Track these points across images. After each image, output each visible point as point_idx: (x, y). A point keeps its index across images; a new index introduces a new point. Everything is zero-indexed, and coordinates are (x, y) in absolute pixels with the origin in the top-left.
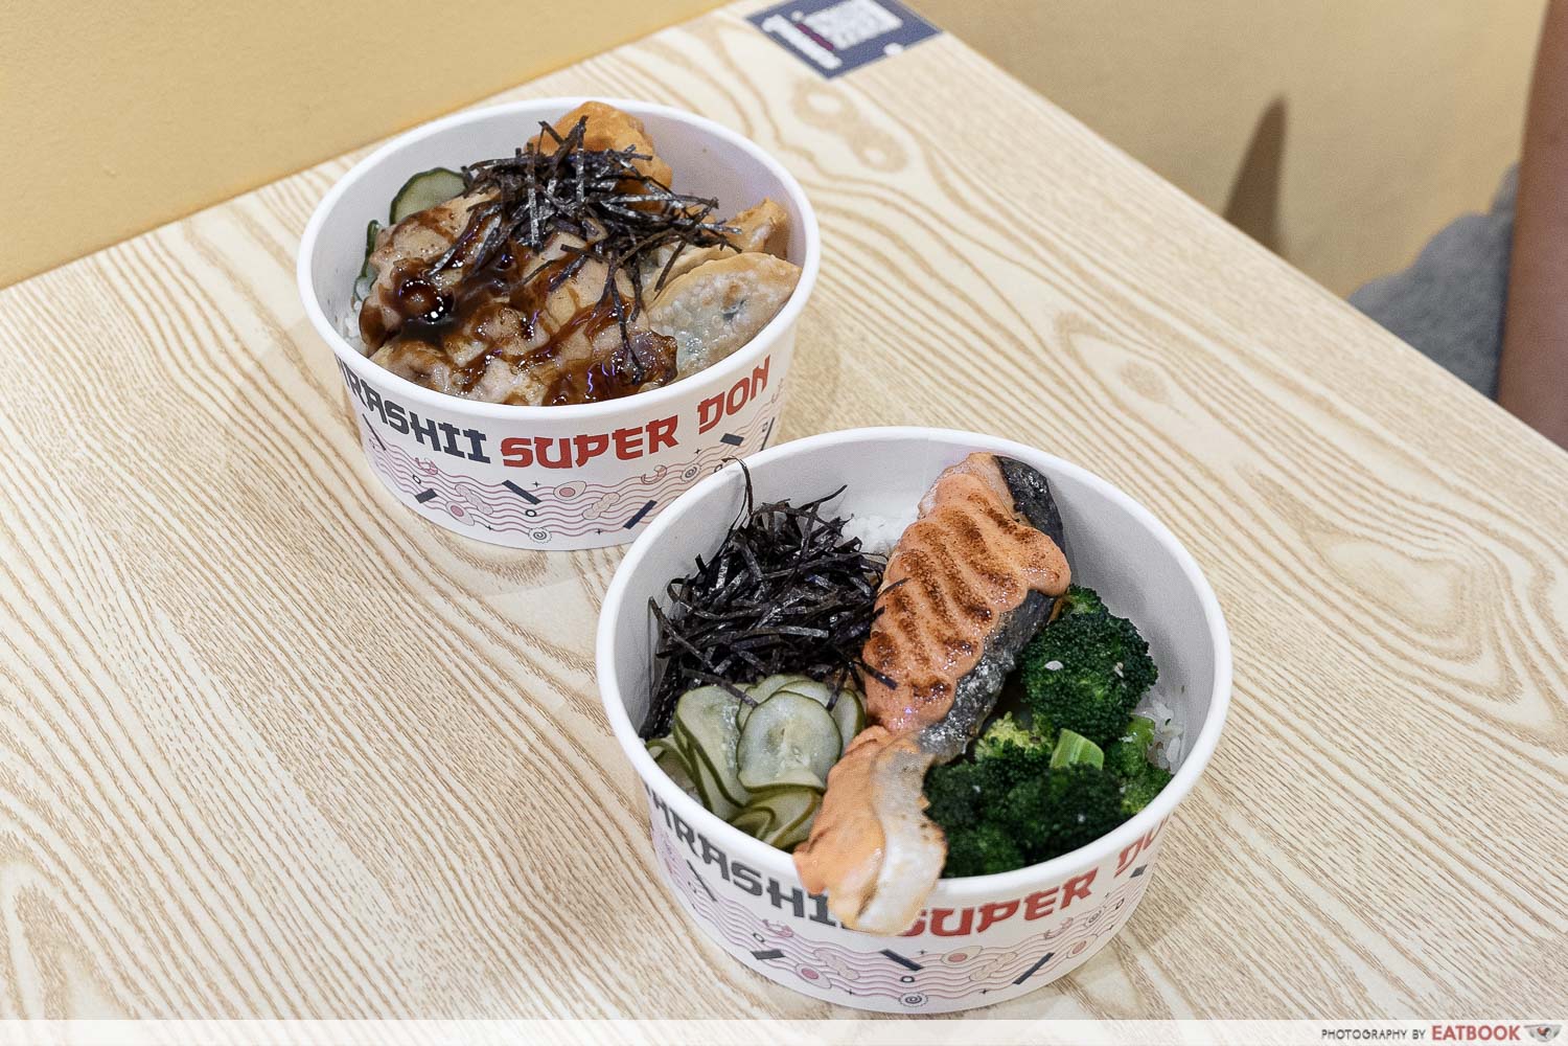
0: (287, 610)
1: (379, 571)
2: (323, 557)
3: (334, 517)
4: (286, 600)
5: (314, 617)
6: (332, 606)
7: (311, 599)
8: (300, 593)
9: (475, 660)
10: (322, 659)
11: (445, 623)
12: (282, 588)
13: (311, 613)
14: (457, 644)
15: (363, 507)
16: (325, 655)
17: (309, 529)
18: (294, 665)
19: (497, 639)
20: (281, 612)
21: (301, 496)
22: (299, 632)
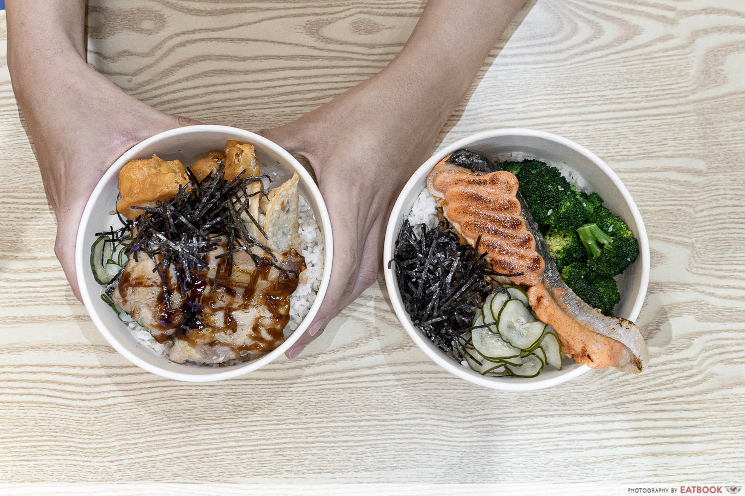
0: (265, 430)
1: (267, 385)
2: (244, 401)
3: (224, 386)
4: (259, 428)
5: (276, 422)
6: (275, 412)
7: (265, 418)
8: (258, 421)
9: (339, 375)
10: (300, 431)
11: (314, 375)
12: (252, 426)
13: (273, 422)
14: (327, 377)
16: (299, 429)
17: (224, 399)
18: (296, 443)
19: (335, 361)
20: (264, 433)
21: (203, 392)
22: (280, 432)
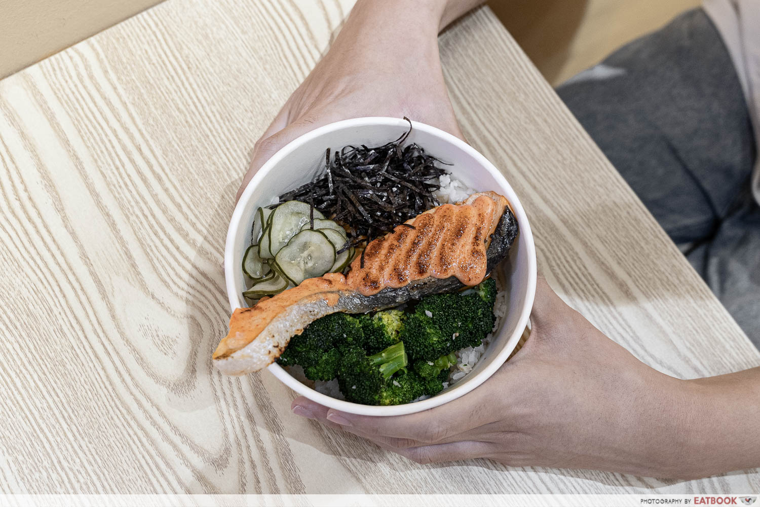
0: (51, 409)
1: (103, 382)
2: (72, 368)
3: (79, 338)
4: (50, 401)
5: (66, 415)
6: (76, 408)
7: (64, 401)
8: (58, 396)
9: (153, 453)
10: (69, 447)
11: (139, 425)
12: (48, 392)
13: (64, 412)
14: (144, 440)
15: (95, 331)
16: (71, 444)
17: (65, 346)
18: (53, 451)
19: (166, 438)
20: (48, 410)
21: (61, 321)
22: (57, 426)
